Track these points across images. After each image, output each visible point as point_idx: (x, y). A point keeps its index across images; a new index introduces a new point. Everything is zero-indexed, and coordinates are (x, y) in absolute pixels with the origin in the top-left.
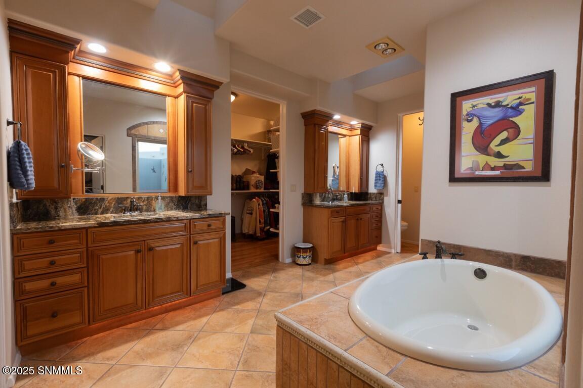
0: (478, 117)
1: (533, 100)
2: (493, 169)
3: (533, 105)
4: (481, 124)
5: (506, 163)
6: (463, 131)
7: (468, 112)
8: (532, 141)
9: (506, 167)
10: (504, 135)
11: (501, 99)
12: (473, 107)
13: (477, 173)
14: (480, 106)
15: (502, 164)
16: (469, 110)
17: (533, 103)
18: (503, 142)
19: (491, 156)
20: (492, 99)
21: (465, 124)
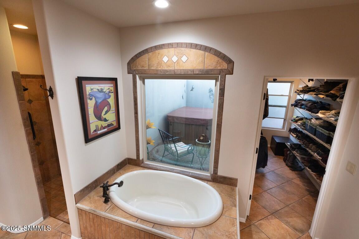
0: (95, 97)
1: (113, 91)
2: (104, 128)
3: (113, 93)
4: (96, 102)
5: (108, 124)
6: (89, 106)
7: (89, 93)
8: (114, 111)
9: (109, 126)
10: (106, 109)
11: (103, 88)
12: (91, 90)
13: (99, 132)
14: (95, 90)
15: (106, 125)
16: (90, 91)
17: (113, 92)
18: (107, 112)
19: (102, 121)
20: (99, 86)
21: (89, 101)
